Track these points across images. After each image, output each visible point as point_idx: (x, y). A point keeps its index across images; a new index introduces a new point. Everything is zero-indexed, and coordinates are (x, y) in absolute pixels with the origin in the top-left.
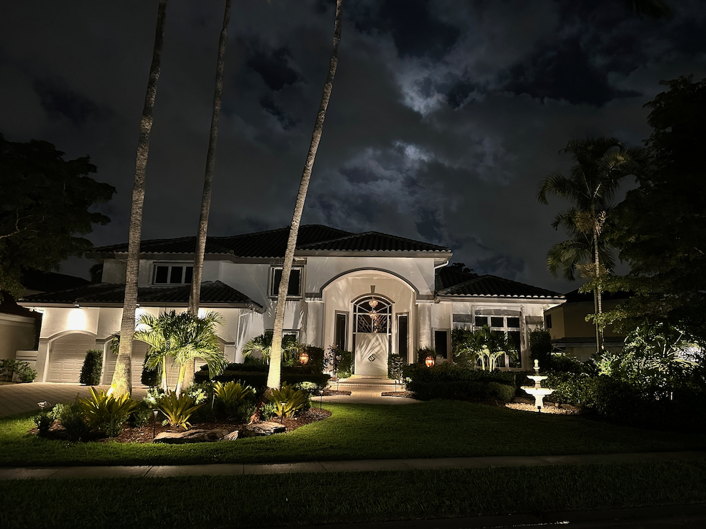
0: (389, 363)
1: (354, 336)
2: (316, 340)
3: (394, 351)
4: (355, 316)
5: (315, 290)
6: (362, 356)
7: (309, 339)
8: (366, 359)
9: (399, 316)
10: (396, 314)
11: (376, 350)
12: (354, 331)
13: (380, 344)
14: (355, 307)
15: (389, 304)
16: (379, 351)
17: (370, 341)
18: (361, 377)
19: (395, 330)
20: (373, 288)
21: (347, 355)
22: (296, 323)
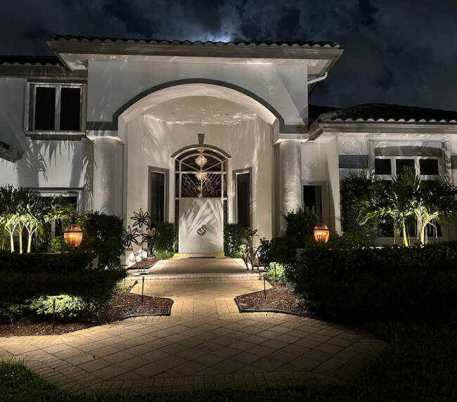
0: (226, 238)
1: (177, 203)
2: (110, 203)
3: (231, 221)
4: (177, 176)
5: (104, 117)
6: (188, 229)
7: (98, 203)
8: (194, 233)
9: (237, 174)
10: (234, 172)
11: (207, 220)
12: (177, 195)
13: (212, 212)
14: (177, 164)
15: (222, 158)
16: (211, 221)
17: (198, 208)
18: (188, 256)
19: (232, 193)
20: (201, 137)
21: (167, 228)
22: (75, 177)
